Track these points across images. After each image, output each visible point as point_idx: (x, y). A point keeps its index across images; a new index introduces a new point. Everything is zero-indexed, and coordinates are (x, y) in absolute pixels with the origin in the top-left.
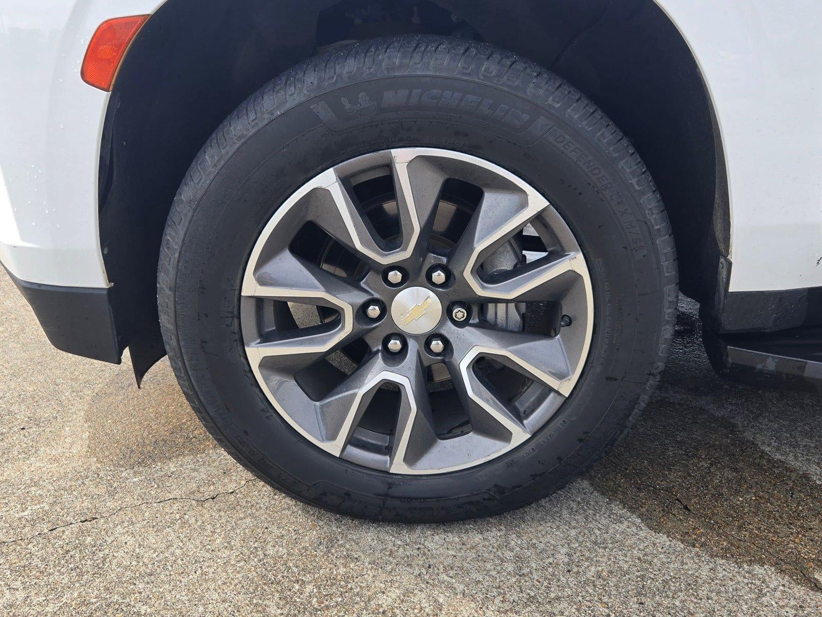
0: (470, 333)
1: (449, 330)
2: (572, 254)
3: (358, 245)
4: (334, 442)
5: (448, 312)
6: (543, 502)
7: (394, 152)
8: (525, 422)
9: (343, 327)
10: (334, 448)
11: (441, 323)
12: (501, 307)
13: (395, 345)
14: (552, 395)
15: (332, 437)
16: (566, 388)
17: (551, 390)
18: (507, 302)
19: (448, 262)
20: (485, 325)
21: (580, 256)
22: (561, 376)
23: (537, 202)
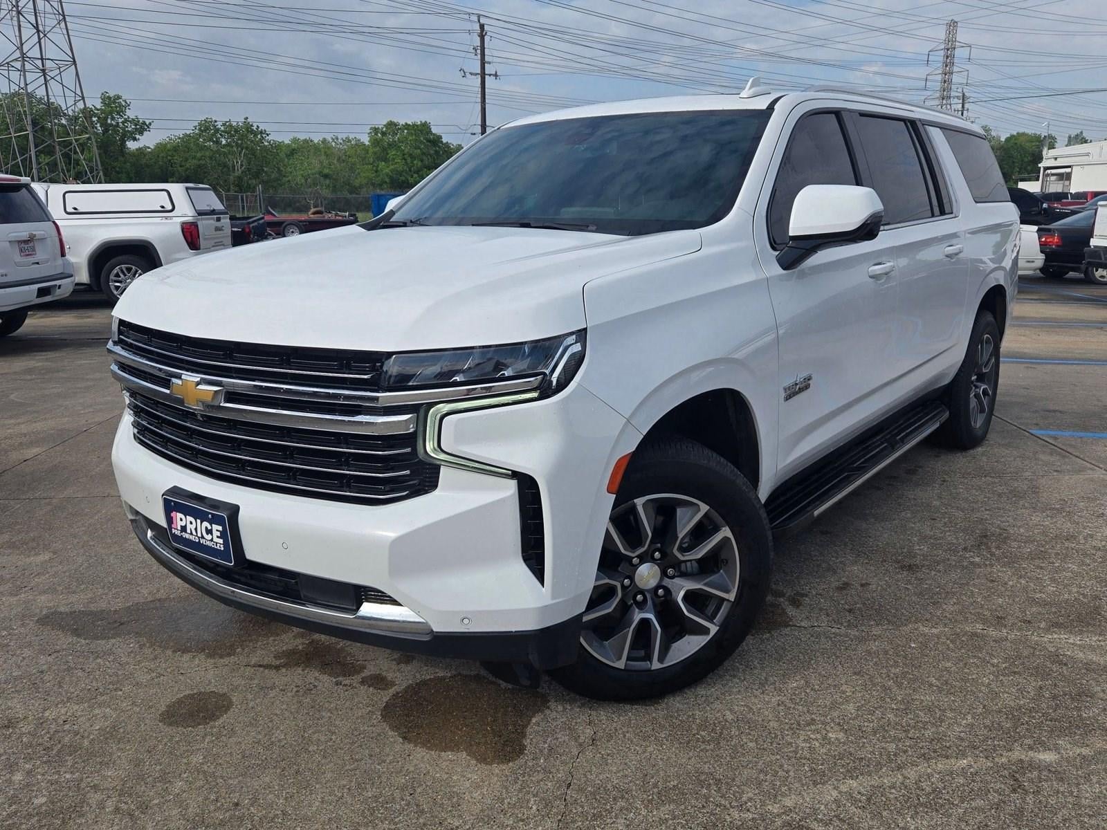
0: (678, 581)
1: (667, 582)
2: (724, 528)
3: (623, 551)
4: (621, 661)
5: (664, 574)
6: (716, 671)
7: (635, 501)
8: (714, 621)
9: (617, 595)
10: (621, 664)
11: (661, 580)
12: (689, 564)
13: (639, 597)
14: (725, 603)
15: (620, 658)
16: (732, 596)
17: (723, 600)
18: (691, 561)
19: (661, 546)
20: (683, 575)
21: (727, 528)
22: (727, 591)
23: (704, 508)
